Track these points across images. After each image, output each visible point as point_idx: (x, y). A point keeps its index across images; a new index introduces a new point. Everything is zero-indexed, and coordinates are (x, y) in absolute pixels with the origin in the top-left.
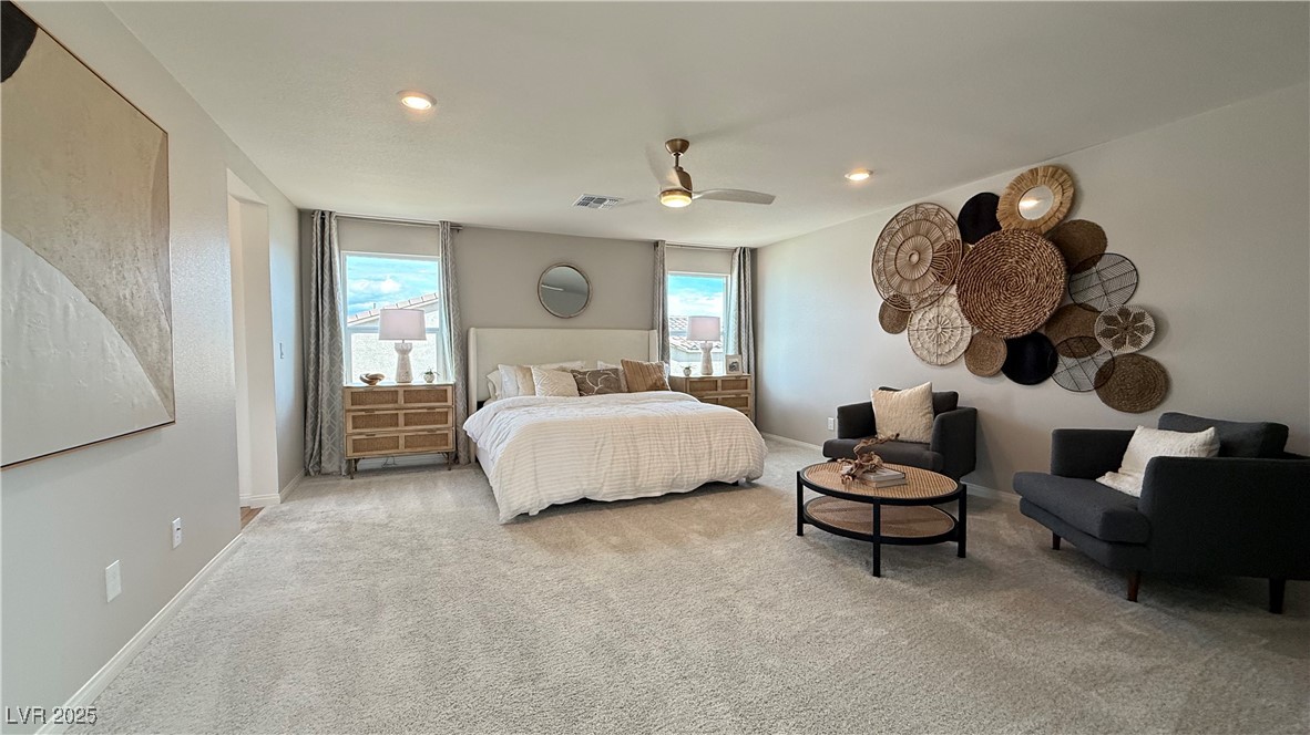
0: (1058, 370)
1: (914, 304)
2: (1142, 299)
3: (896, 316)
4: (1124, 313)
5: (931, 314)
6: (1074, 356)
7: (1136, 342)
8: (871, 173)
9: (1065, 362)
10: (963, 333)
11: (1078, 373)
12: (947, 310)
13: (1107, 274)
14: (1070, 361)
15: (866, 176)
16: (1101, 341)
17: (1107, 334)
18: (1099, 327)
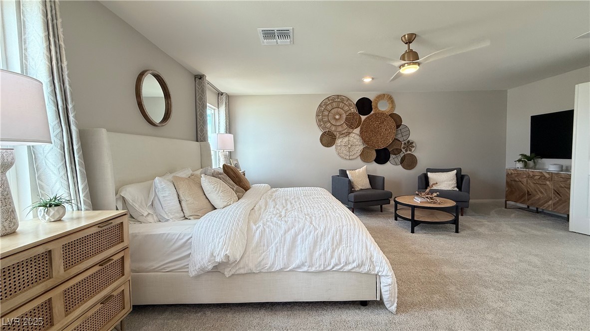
0: (390, 159)
1: (338, 135)
2: (411, 138)
3: (328, 139)
4: (409, 141)
5: (346, 139)
6: (395, 154)
7: (410, 150)
8: (373, 79)
9: (392, 156)
10: (359, 147)
11: (396, 159)
12: (352, 139)
13: (403, 131)
14: (394, 156)
15: (371, 79)
16: (403, 150)
17: (404, 148)
18: (403, 146)
